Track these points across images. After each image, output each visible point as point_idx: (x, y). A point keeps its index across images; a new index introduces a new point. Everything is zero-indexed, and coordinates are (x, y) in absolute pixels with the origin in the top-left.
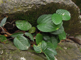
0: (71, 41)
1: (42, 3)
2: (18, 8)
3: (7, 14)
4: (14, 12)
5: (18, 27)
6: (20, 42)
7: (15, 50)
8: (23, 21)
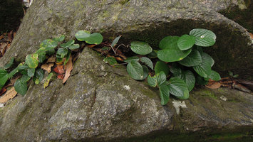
0: (244, 89)
1: (164, 20)
2: (132, 26)
3: (120, 33)
4: (128, 30)
5: (132, 49)
6: (134, 70)
7: (123, 76)
8: (142, 43)
